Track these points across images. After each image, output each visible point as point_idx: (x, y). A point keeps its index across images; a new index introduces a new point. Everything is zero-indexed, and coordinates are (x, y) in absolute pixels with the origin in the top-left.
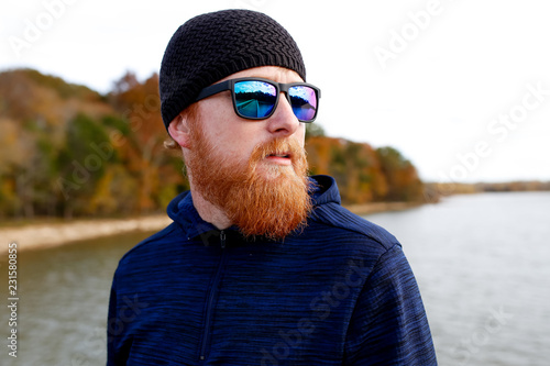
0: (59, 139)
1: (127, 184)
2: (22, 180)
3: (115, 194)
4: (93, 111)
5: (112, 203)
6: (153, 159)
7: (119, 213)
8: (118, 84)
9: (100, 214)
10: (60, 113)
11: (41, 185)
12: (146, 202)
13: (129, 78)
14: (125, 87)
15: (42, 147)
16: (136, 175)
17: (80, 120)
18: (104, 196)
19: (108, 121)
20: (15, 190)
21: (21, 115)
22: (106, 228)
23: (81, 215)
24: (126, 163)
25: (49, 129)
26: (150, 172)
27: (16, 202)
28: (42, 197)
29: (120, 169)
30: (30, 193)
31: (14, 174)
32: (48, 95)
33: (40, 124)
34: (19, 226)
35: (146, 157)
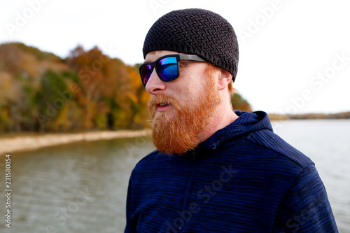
0: (36, 85)
1: (77, 113)
2: (14, 109)
3: (70, 118)
4: (57, 68)
5: (68, 124)
6: (93, 97)
7: (73, 130)
8: (73, 52)
9: (61, 130)
10: (37, 70)
11: (25, 113)
12: (88, 123)
13: (79, 49)
14: (77, 54)
15: (26, 90)
16: (82, 107)
17: (49, 74)
18: (63, 120)
19: (66, 75)
20: (10, 115)
21: (14, 70)
22: (65, 139)
23: (49, 131)
24: (76, 99)
25: (31, 79)
26: (91, 106)
27: (10, 122)
28: (26, 120)
29: (73, 104)
30: (19, 118)
31: (9, 105)
32: (30, 58)
33: (25, 76)
34: (12, 137)
35: (89, 97)
